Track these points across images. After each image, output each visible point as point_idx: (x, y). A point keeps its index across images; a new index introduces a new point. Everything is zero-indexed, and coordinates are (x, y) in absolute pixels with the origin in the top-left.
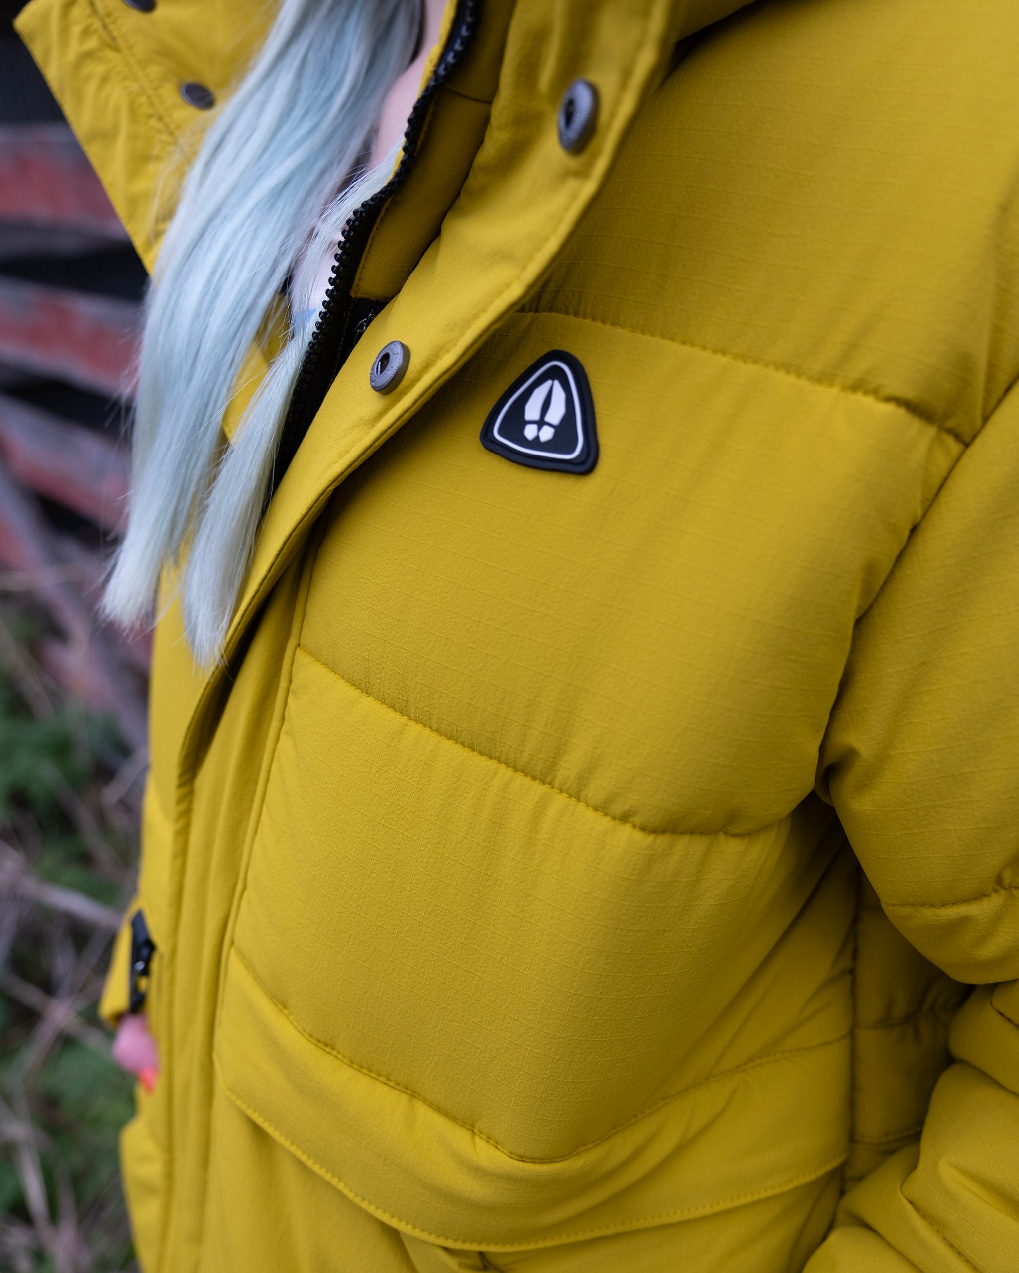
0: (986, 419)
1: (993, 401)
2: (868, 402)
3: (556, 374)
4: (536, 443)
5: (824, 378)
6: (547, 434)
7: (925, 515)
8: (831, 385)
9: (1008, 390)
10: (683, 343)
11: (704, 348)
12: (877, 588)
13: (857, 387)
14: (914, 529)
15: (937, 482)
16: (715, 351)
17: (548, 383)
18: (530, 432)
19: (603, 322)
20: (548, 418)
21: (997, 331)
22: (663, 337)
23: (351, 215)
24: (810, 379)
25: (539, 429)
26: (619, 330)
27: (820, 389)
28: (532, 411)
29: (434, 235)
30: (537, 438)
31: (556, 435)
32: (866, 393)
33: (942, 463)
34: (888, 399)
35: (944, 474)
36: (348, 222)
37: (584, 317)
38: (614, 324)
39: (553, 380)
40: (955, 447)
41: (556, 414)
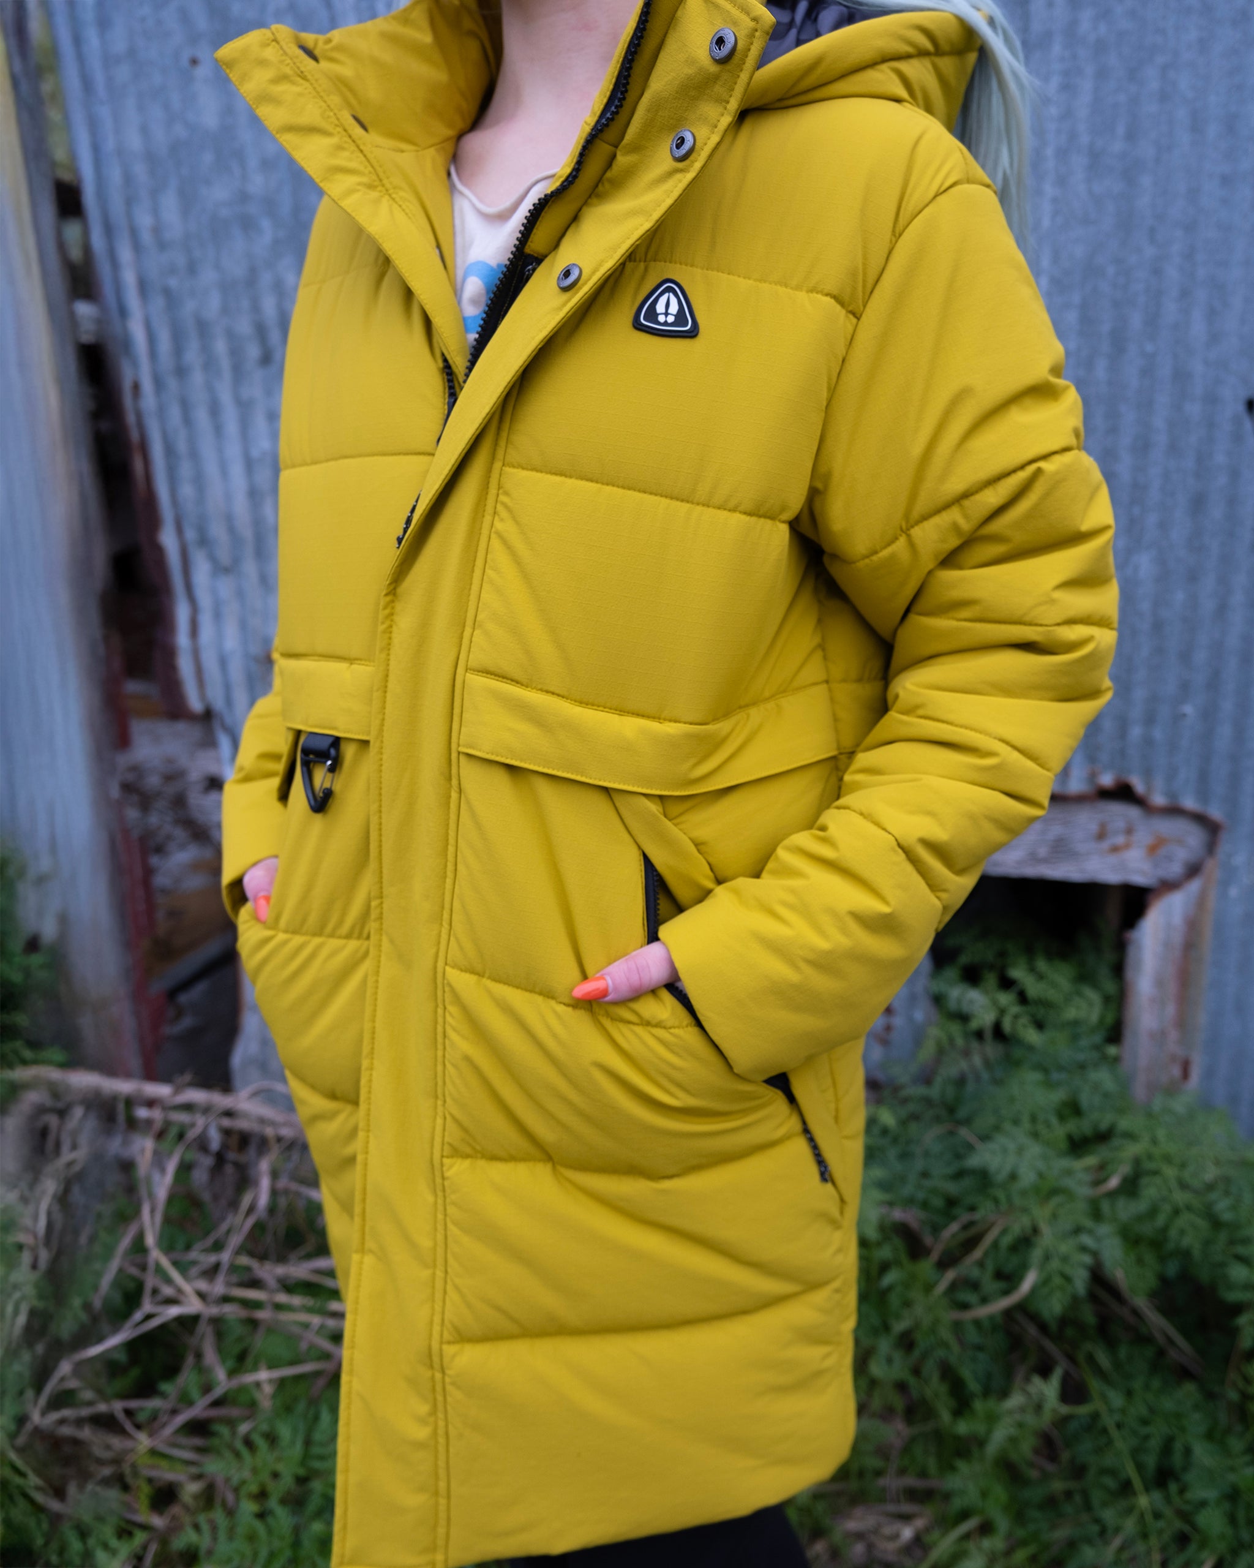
0: (865, 306)
1: (867, 297)
2: (819, 296)
3: (669, 290)
4: (666, 323)
5: (798, 288)
6: (671, 319)
7: (847, 353)
8: (802, 291)
9: (872, 292)
10: (729, 274)
11: (739, 276)
12: (833, 387)
13: (812, 290)
14: (843, 361)
15: (849, 337)
16: (744, 278)
17: (666, 295)
18: (661, 319)
19: (686, 265)
20: (670, 311)
21: (865, 257)
22: (718, 271)
23: (532, 208)
24: (792, 288)
25: (666, 317)
26: (695, 269)
27: (797, 292)
28: (660, 307)
29: (575, 218)
30: (666, 321)
31: (675, 319)
32: (817, 293)
33: (850, 328)
34: (827, 295)
35: (852, 332)
36: (530, 211)
37: (675, 263)
38: (692, 266)
39: (669, 292)
40: (854, 320)
41: (674, 308)
